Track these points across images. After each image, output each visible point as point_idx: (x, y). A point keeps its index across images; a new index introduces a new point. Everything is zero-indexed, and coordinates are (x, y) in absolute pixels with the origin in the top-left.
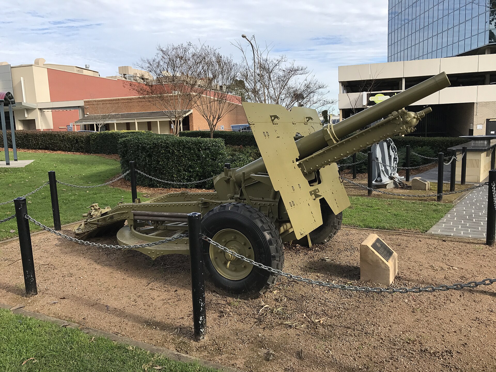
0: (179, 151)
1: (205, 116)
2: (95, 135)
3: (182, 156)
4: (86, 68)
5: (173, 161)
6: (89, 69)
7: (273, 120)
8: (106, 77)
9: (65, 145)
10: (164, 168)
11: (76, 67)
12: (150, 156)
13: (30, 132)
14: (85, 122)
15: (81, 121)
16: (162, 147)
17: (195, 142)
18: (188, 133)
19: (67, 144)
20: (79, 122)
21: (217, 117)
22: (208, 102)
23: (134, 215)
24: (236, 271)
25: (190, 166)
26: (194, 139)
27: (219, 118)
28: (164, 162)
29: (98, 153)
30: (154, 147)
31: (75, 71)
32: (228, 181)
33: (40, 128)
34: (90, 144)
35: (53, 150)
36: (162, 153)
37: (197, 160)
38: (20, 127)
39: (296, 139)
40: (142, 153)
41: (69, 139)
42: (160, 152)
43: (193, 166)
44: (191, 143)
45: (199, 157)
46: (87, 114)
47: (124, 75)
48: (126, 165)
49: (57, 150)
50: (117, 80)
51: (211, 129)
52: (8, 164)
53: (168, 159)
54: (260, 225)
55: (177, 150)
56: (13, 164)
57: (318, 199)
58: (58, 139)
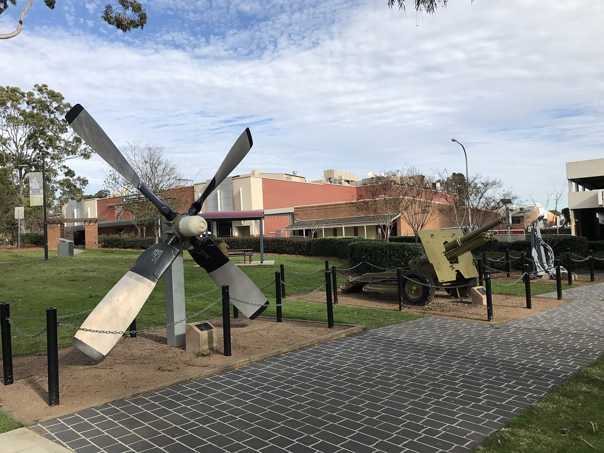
0: (390, 251)
1: (411, 224)
2: (316, 241)
3: (392, 255)
4: (294, 175)
5: (386, 259)
6: (297, 175)
7: (432, 236)
8: (312, 182)
9: (290, 249)
10: (380, 263)
11: (285, 174)
12: (370, 255)
13: (246, 237)
14: (294, 227)
15: (291, 226)
16: (379, 249)
17: (401, 246)
18: (395, 238)
19: (292, 248)
20: (290, 228)
21: (421, 225)
22: (413, 214)
23: (372, 278)
24: (415, 295)
25: (398, 262)
26: (400, 243)
27: (422, 226)
28: (380, 259)
29: (318, 256)
30: (374, 249)
31: (284, 178)
32: (415, 263)
33: (254, 234)
34: (311, 248)
35: (280, 253)
36: (379, 253)
37: (402, 258)
38: (236, 234)
39: (444, 244)
40: (365, 253)
41: (293, 244)
42: (377, 252)
43: (400, 262)
44: (398, 246)
45: (404, 256)
46: (297, 220)
47: (330, 179)
48: (353, 261)
49: (283, 254)
50: (323, 184)
51: (416, 235)
52: (262, 262)
53: (383, 257)
54: (425, 276)
55: (389, 251)
56: (265, 262)
57: (454, 270)
58: (285, 244)
